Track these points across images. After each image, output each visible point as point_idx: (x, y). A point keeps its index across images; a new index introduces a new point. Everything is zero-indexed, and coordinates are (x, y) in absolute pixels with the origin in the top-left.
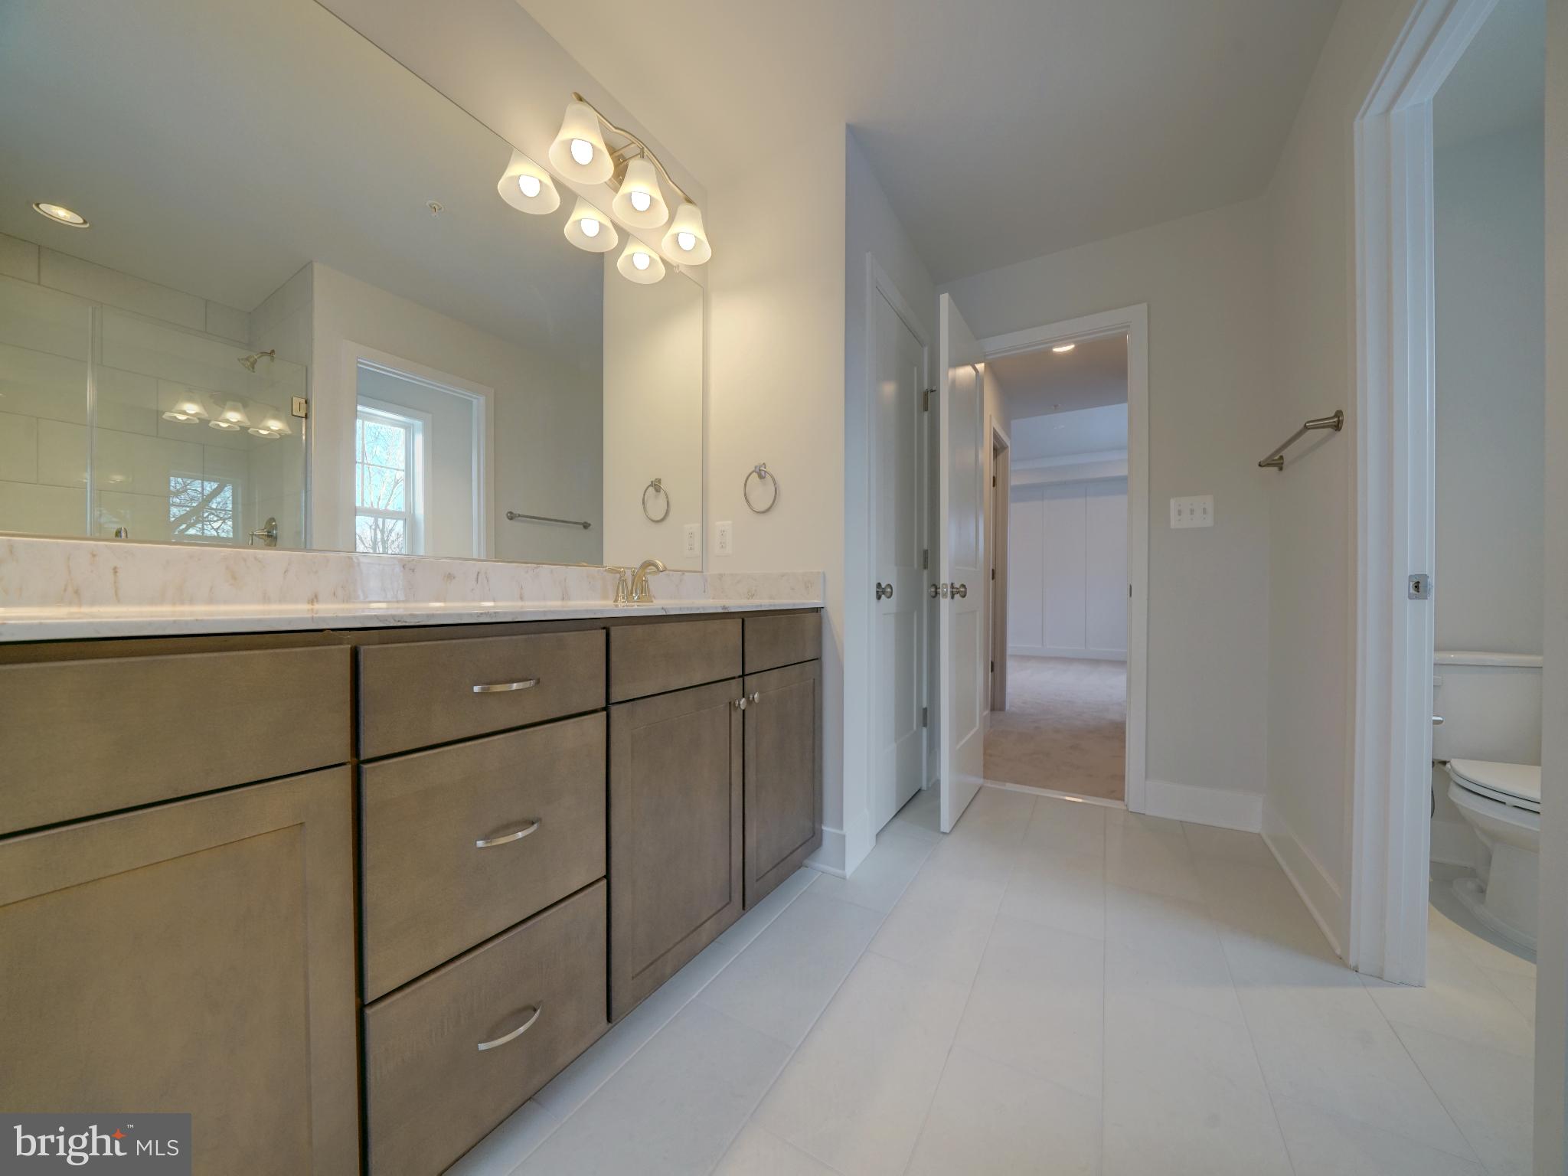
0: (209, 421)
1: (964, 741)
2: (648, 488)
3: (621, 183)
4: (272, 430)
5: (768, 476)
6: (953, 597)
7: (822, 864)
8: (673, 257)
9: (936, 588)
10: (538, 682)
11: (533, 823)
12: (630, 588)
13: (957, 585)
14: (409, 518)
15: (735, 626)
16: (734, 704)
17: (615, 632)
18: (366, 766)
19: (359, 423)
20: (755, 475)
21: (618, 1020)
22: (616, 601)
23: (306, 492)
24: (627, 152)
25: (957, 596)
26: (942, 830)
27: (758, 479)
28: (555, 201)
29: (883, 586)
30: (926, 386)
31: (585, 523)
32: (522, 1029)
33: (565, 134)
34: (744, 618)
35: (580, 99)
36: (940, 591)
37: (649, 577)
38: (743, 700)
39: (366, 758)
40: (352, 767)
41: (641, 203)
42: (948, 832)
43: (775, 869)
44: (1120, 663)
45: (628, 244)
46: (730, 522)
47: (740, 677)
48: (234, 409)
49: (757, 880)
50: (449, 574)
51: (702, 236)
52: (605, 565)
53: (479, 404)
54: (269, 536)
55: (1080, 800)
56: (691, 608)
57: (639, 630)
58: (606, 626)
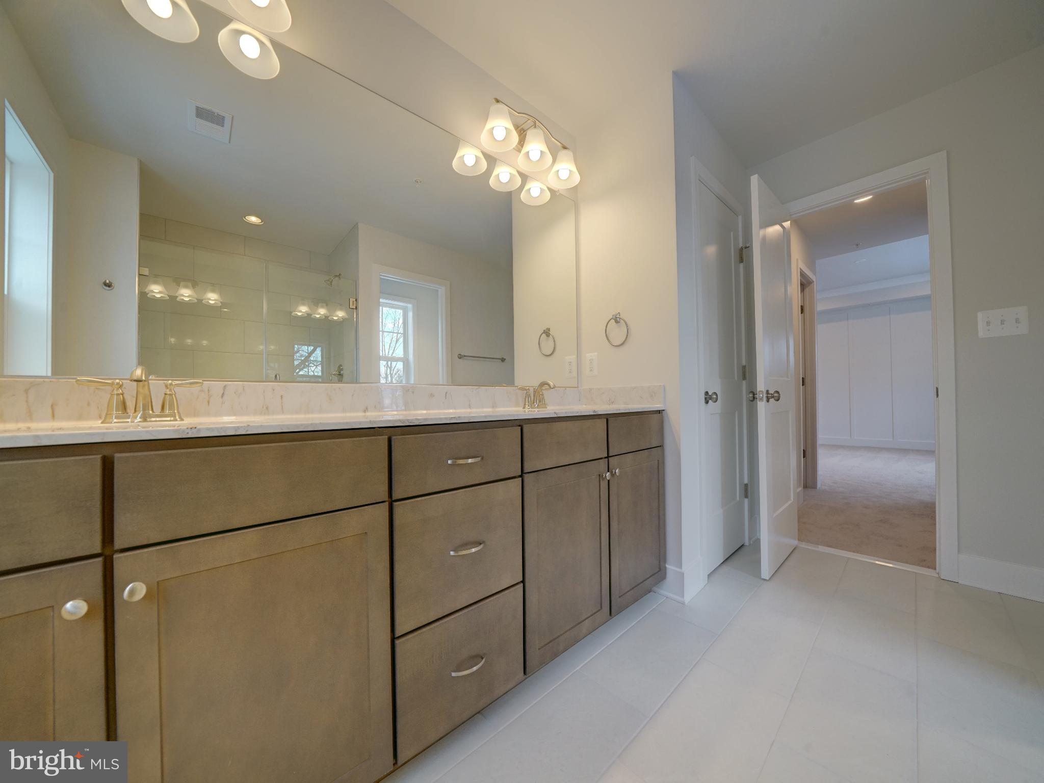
0: (311, 315)
1: (781, 510)
2: (541, 335)
3: (522, 147)
4: (340, 317)
5: (622, 321)
6: (768, 401)
7: (666, 591)
8: (555, 186)
9: (754, 395)
10: (482, 459)
11: (481, 544)
12: (532, 399)
13: (771, 392)
14: (405, 360)
15: (602, 424)
16: (603, 476)
17: (526, 428)
18: (395, 504)
19: (381, 308)
20: (613, 321)
21: (529, 675)
22: (524, 408)
23: (356, 349)
24: (525, 127)
25: (772, 400)
26: (762, 577)
27: (615, 323)
28: (484, 165)
29: (710, 394)
30: (741, 245)
31: (503, 358)
32: (475, 668)
33: (489, 126)
34: (608, 418)
35: (498, 101)
36: (757, 396)
37: (544, 392)
38: (609, 473)
39: (395, 499)
40: (389, 503)
41: (535, 156)
42: (768, 579)
43: (632, 591)
44: (929, 452)
45: (528, 181)
46: (596, 354)
47: (606, 458)
48: (322, 307)
49: (620, 597)
50: (431, 394)
51: (574, 169)
52: (516, 385)
53: (442, 291)
54: (339, 374)
55: (891, 565)
56: (573, 412)
57: (541, 426)
58: (520, 424)
